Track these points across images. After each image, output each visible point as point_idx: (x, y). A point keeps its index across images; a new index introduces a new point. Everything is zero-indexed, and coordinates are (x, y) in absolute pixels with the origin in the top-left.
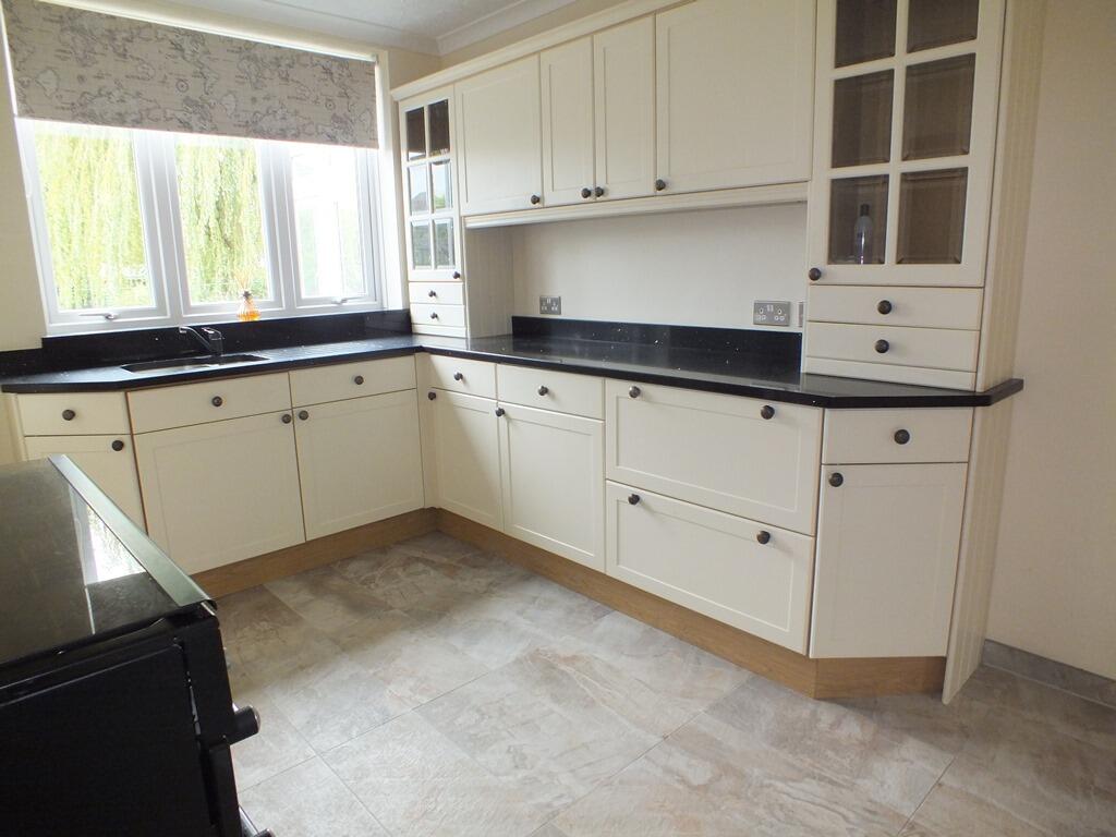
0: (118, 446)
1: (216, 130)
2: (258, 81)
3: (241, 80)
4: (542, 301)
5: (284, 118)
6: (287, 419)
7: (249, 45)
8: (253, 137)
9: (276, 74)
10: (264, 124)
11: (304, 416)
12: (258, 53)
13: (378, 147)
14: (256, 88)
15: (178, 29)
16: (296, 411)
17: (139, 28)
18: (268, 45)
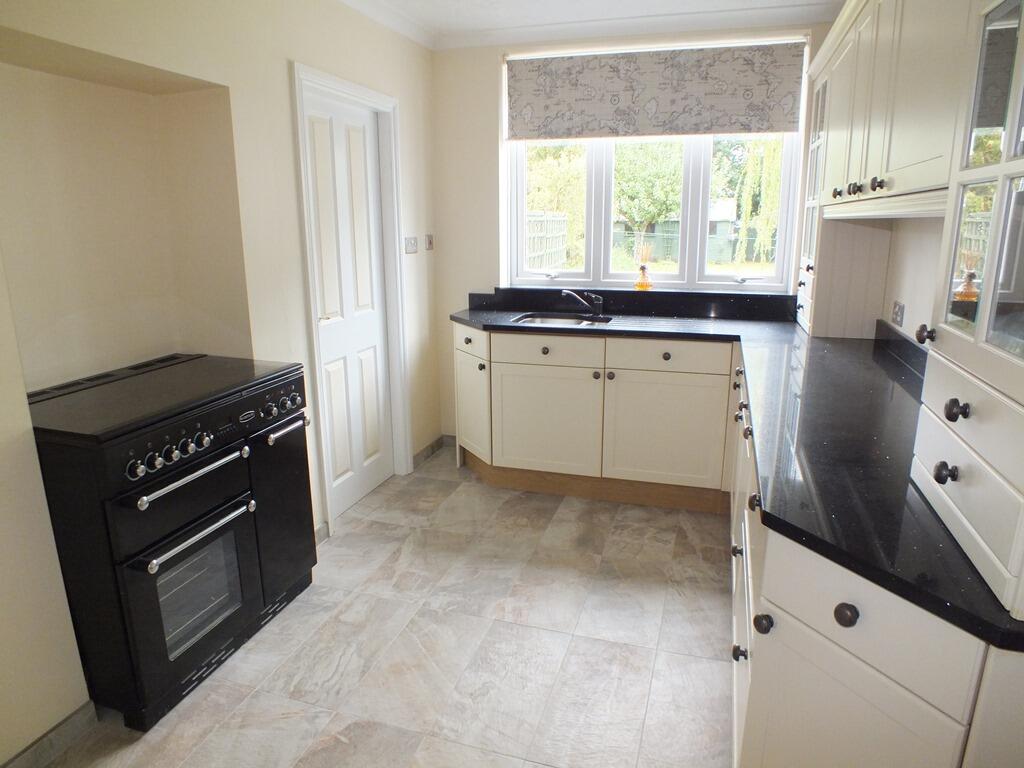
0: (482, 367)
1: (637, 132)
2: (678, 85)
3: (663, 86)
4: (896, 304)
5: (699, 114)
6: (597, 376)
7: (674, 54)
8: (668, 133)
9: (696, 74)
10: (680, 122)
11: (611, 376)
12: (681, 59)
13: (797, 130)
14: (677, 91)
15: (617, 55)
16: (607, 371)
17: (588, 61)
18: (692, 50)
